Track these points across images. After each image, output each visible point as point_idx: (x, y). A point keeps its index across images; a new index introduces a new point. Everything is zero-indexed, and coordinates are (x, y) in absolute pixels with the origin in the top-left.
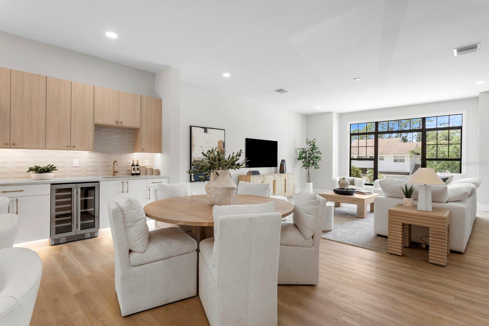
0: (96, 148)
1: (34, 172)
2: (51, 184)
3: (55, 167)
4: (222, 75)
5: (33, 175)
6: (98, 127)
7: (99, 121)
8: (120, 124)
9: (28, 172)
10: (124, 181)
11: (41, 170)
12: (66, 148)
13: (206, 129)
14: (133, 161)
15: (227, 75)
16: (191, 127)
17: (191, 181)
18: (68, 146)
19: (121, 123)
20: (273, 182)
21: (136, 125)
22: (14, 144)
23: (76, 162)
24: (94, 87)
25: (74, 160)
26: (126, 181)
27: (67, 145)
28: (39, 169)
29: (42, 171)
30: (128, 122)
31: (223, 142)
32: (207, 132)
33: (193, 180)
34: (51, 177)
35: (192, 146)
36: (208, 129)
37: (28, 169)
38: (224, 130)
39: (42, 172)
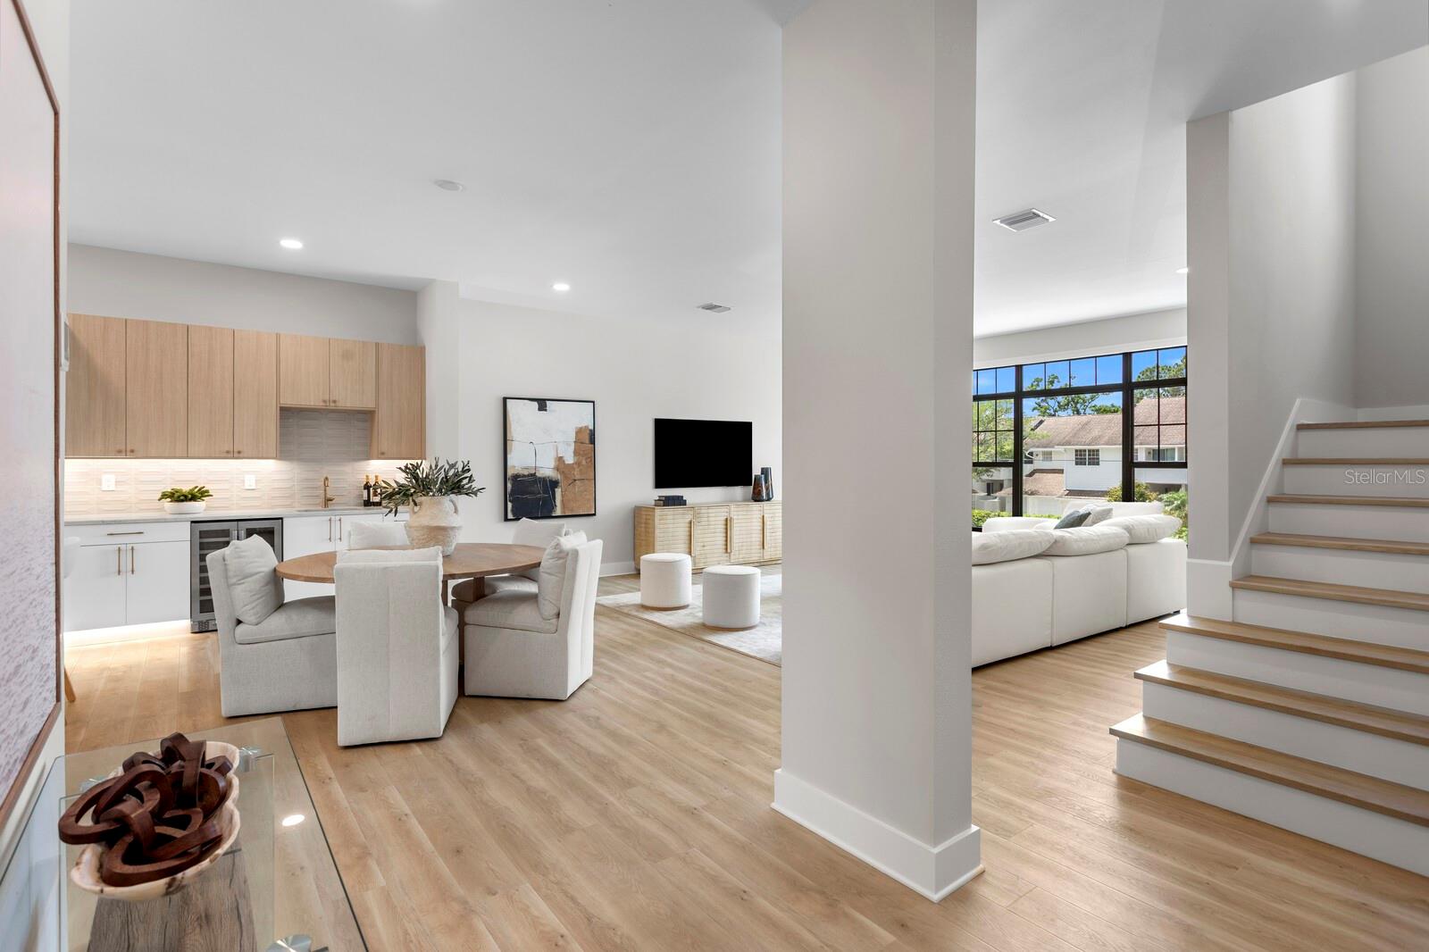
0: (283, 454)
1: (169, 500)
2: (192, 522)
3: (207, 491)
4: (551, 286)
5: (167, 503)
6: (286, 413)
7: (289, 401)
8: (332, 404)
9: (160, 500)
10: (333, 517)
11: (179, 497)
12: (225, 455)
13: (542, 404)
14: (367, 476)
15: (561, 287)
16: (505, 399)
17: (506, 519)
18: (228, 452)
19: (335, 402)
20: (724, 522)
21: (368, 404)
22: (132, 451)
23: (250, 482)
24: (278, 336)
25: (247, 477)
26: (338, 518)
27: (227, 449)
28: (176, 495)
29: (182, 498)
30: (348, 400)
31: (591, 430)
32: (546, 410)
33: (510, 516)
34: (199, 509)
35: (508, 442)
36: (548, 402)
37: (159, 496)
38: (593, 402)
39: (182, 501)
